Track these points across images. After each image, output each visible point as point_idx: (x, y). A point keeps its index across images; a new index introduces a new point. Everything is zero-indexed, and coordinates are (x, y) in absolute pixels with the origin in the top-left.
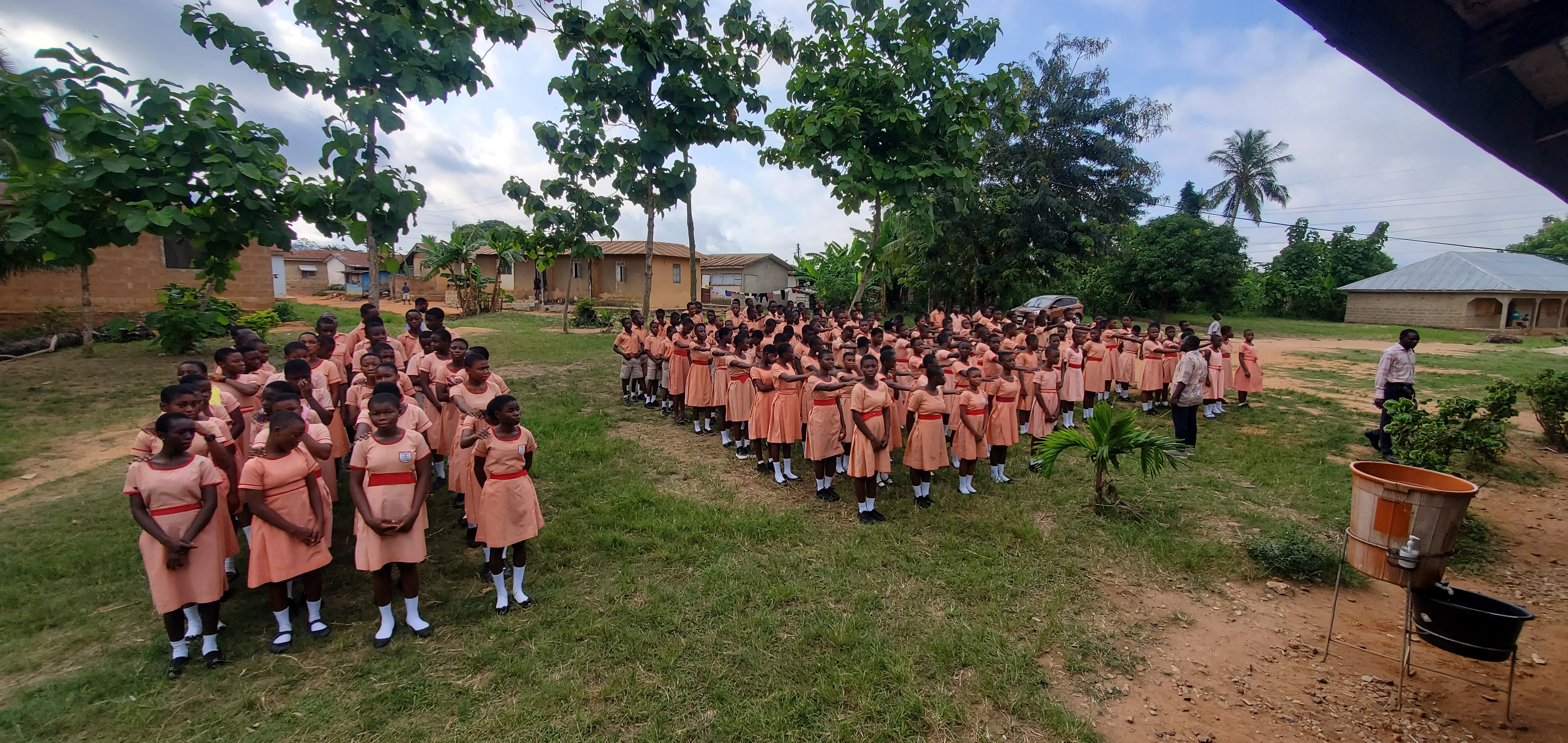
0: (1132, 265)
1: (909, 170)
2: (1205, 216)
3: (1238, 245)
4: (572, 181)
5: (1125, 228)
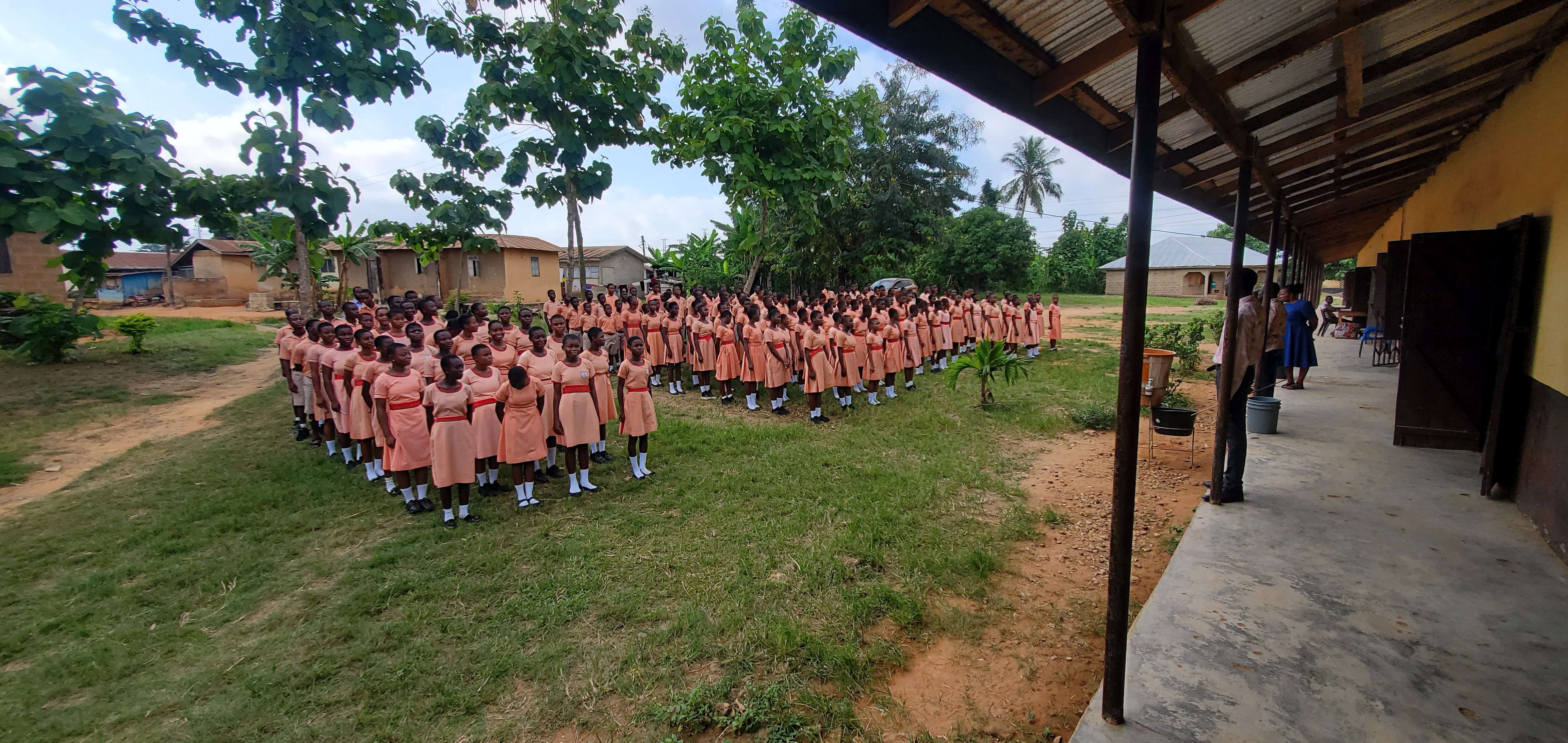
0: (950, 252)
1: (794, 172)
2: (1001, 208)
3: (1028, 233)
4: (458, 176)
5: (948, 220)
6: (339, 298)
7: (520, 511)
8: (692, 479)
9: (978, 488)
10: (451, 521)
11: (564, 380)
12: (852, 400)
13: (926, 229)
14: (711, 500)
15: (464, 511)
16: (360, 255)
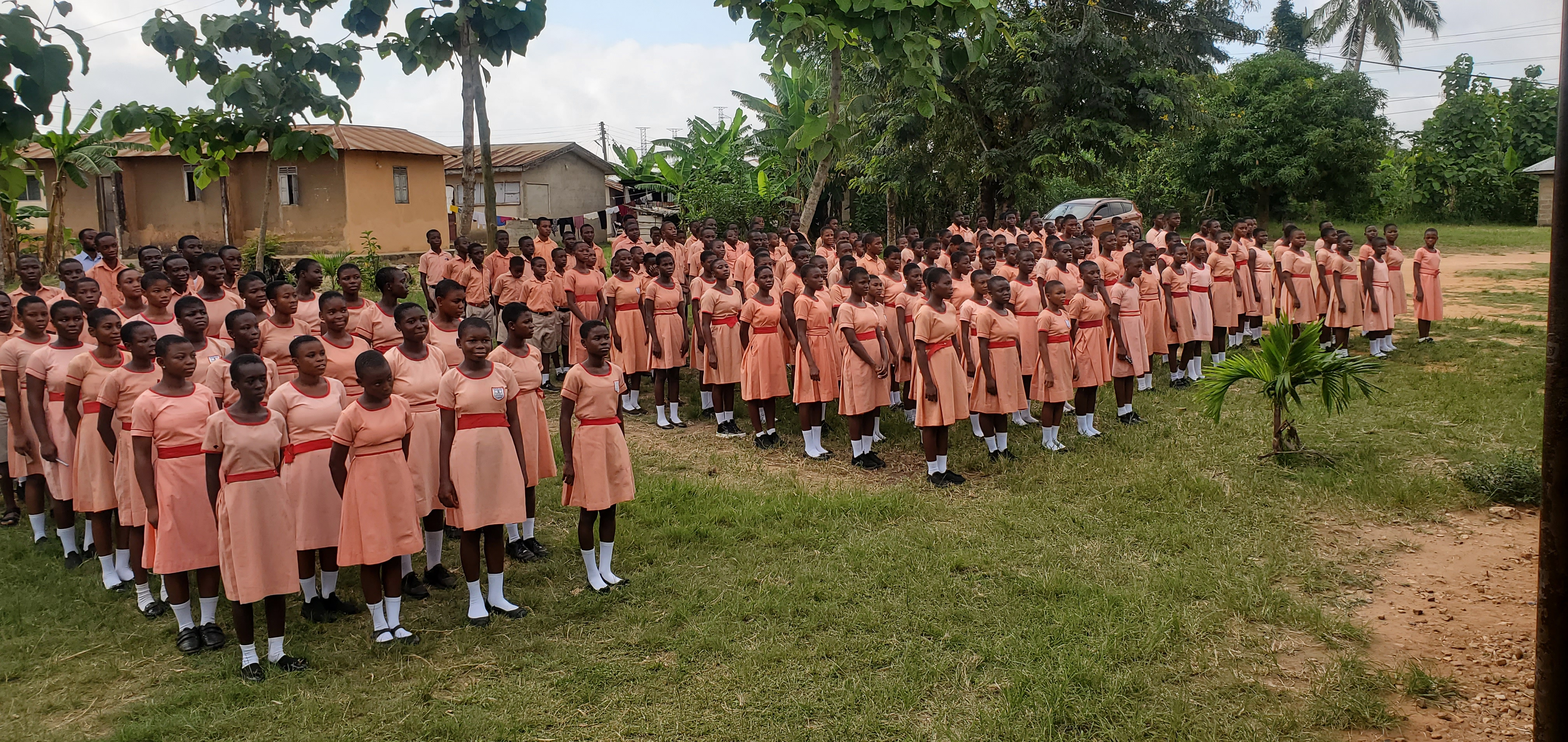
0: (1210, 143)
2: (1314, 53)
3: (1372, 103)
4: (263, 18)
5: (1203, 80)
6: (48, 249)
7: (379, 652)
8: (700, 593)
9: (1267, 622)
10: (253, 666)
11: (461, 403)
12: (1010, 440)
13: (1158, 100)
14: (736, 635)
15: (276, 649)
16: (87, 167)
